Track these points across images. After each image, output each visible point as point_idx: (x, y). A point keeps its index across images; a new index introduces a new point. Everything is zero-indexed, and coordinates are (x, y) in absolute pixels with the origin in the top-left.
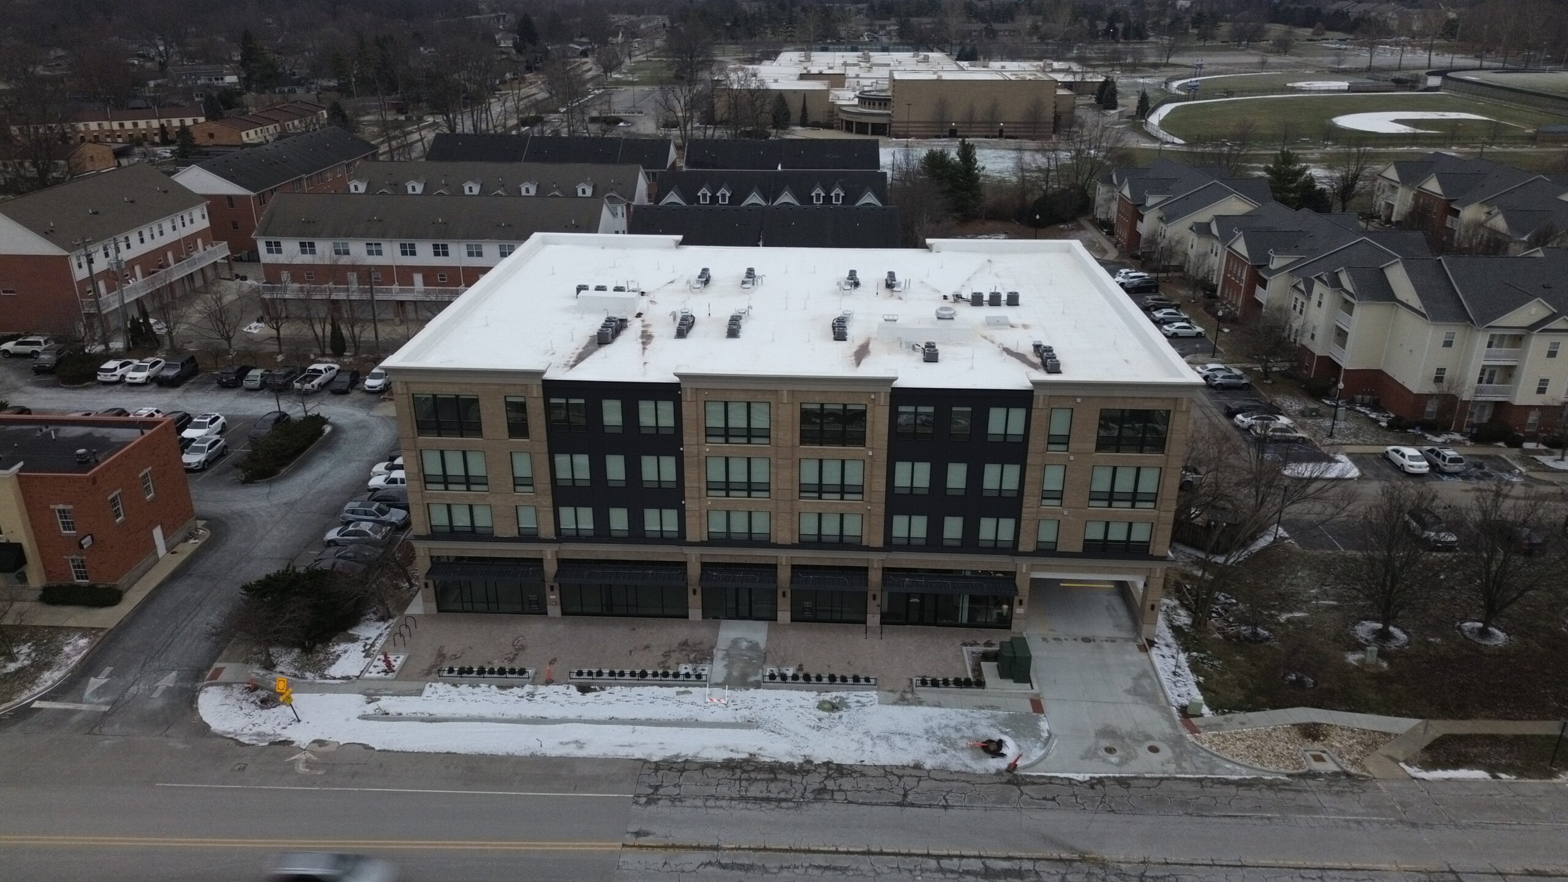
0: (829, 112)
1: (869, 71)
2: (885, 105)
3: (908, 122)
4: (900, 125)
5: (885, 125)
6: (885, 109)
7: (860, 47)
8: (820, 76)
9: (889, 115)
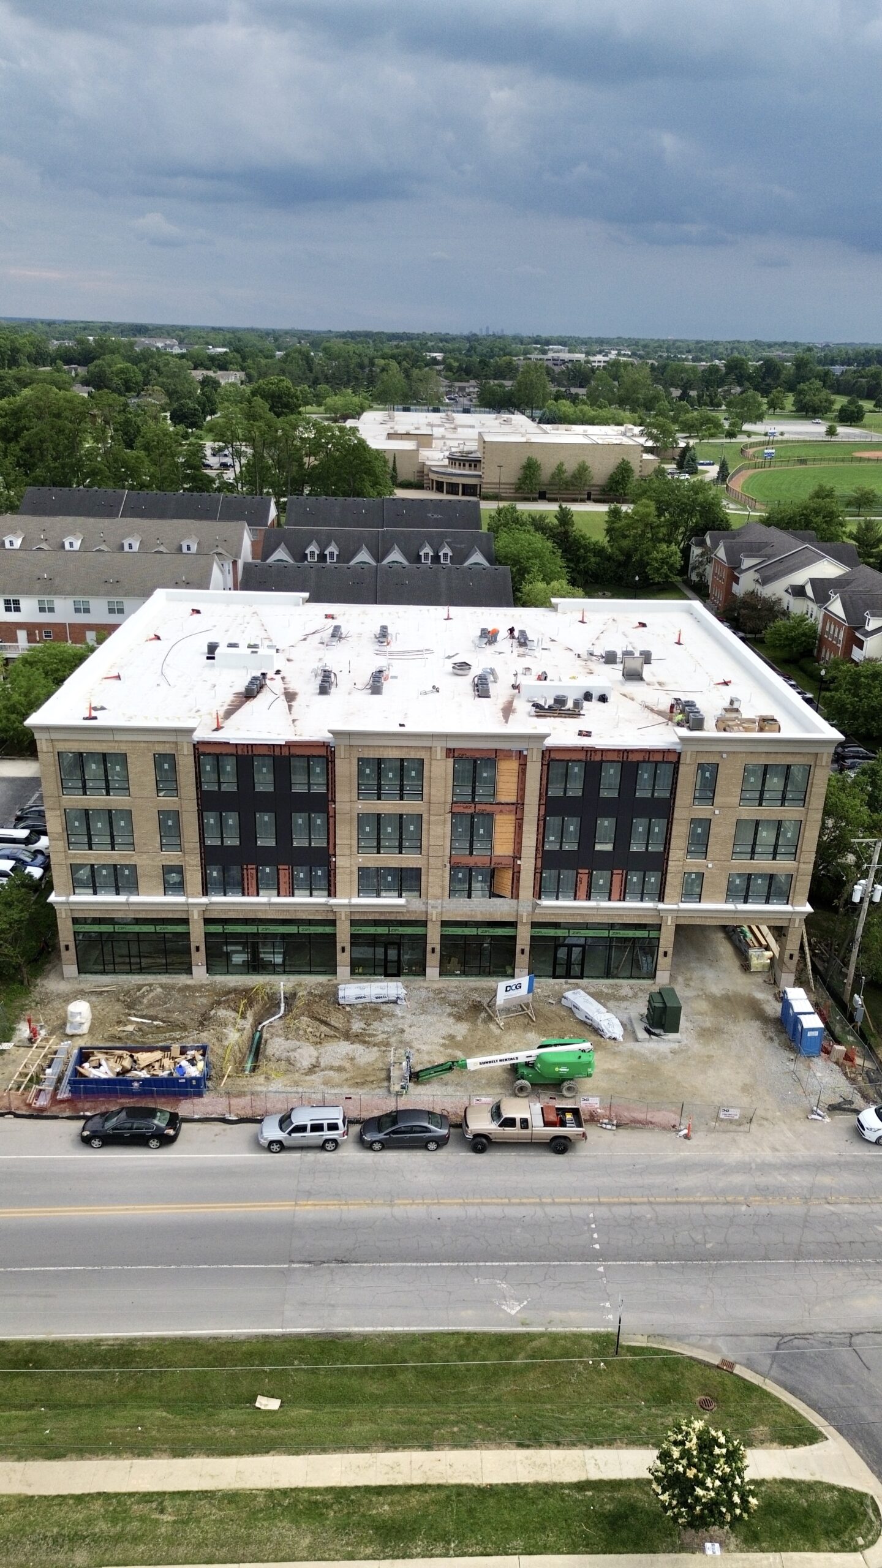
0: (419, 472)
1: (455, 432)
2: (475, 466)
3: (499, 484)
4: (488, 486)
5: (476, 485)
6: (475, 470)
7: (441, 408)
8: (407, 436)
9: (480, 476)
